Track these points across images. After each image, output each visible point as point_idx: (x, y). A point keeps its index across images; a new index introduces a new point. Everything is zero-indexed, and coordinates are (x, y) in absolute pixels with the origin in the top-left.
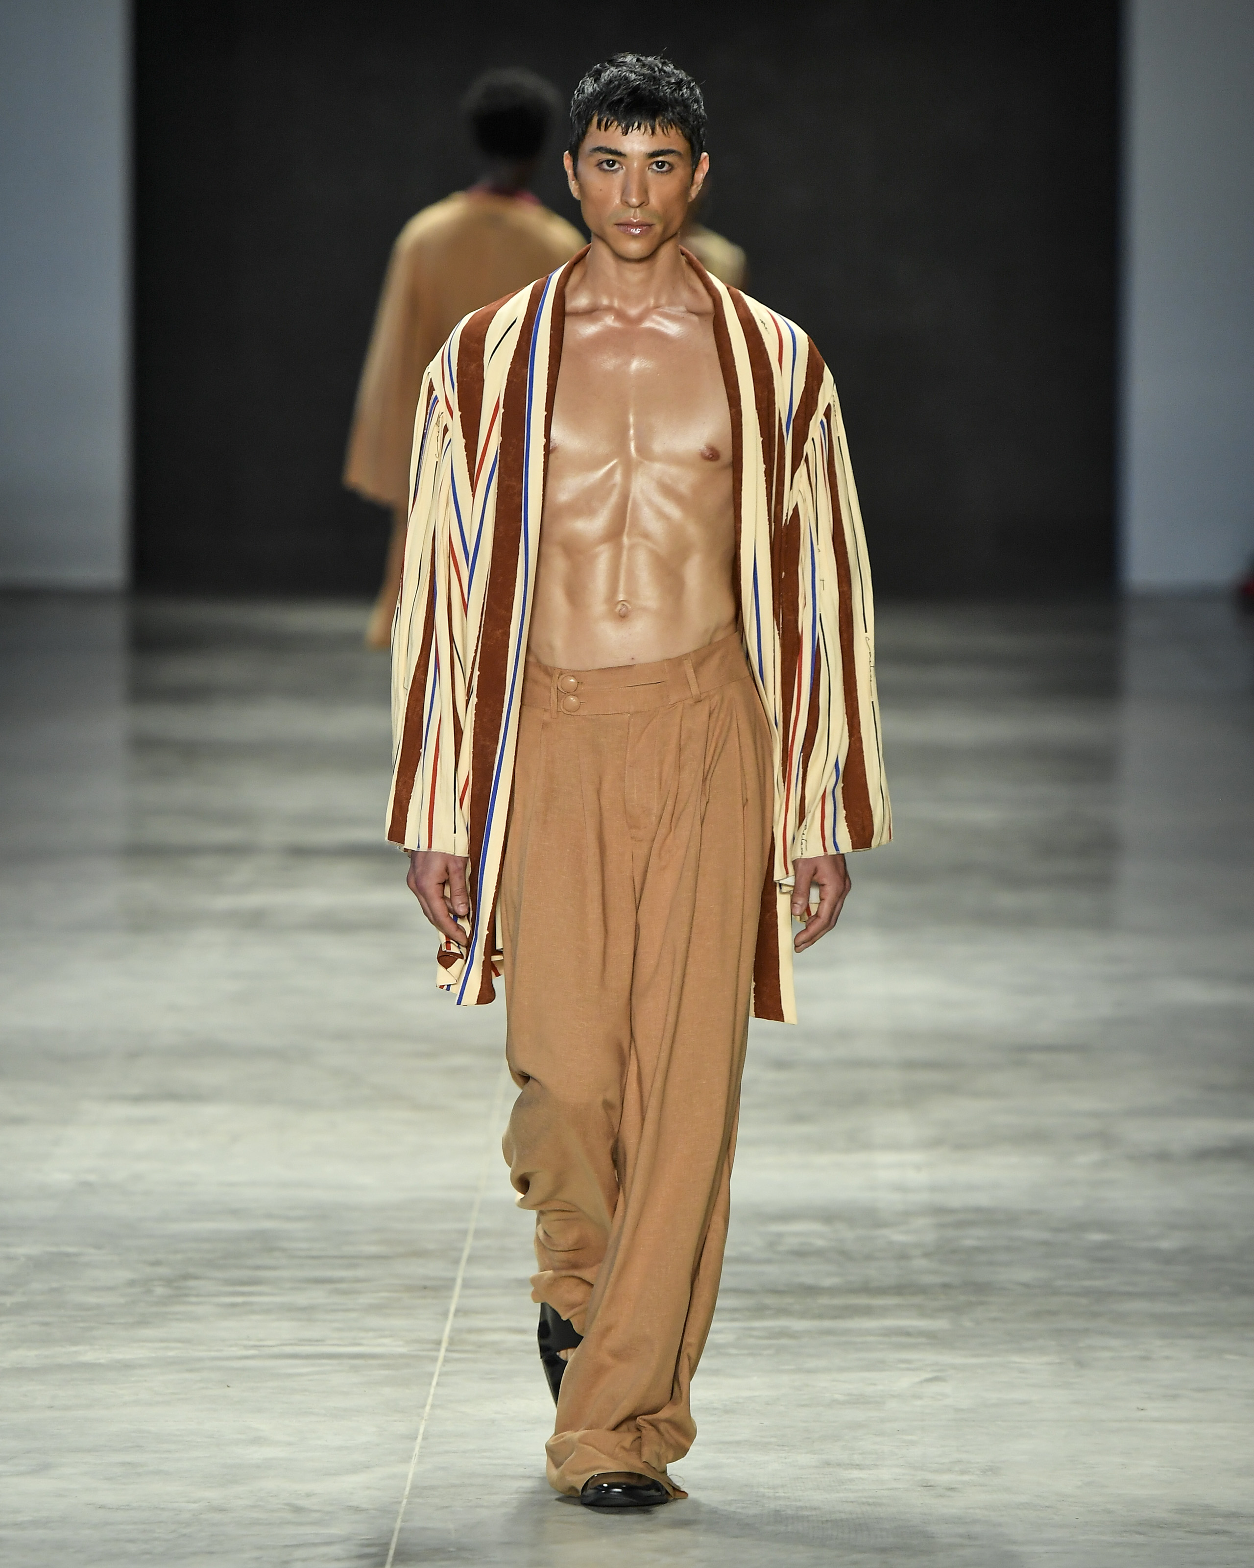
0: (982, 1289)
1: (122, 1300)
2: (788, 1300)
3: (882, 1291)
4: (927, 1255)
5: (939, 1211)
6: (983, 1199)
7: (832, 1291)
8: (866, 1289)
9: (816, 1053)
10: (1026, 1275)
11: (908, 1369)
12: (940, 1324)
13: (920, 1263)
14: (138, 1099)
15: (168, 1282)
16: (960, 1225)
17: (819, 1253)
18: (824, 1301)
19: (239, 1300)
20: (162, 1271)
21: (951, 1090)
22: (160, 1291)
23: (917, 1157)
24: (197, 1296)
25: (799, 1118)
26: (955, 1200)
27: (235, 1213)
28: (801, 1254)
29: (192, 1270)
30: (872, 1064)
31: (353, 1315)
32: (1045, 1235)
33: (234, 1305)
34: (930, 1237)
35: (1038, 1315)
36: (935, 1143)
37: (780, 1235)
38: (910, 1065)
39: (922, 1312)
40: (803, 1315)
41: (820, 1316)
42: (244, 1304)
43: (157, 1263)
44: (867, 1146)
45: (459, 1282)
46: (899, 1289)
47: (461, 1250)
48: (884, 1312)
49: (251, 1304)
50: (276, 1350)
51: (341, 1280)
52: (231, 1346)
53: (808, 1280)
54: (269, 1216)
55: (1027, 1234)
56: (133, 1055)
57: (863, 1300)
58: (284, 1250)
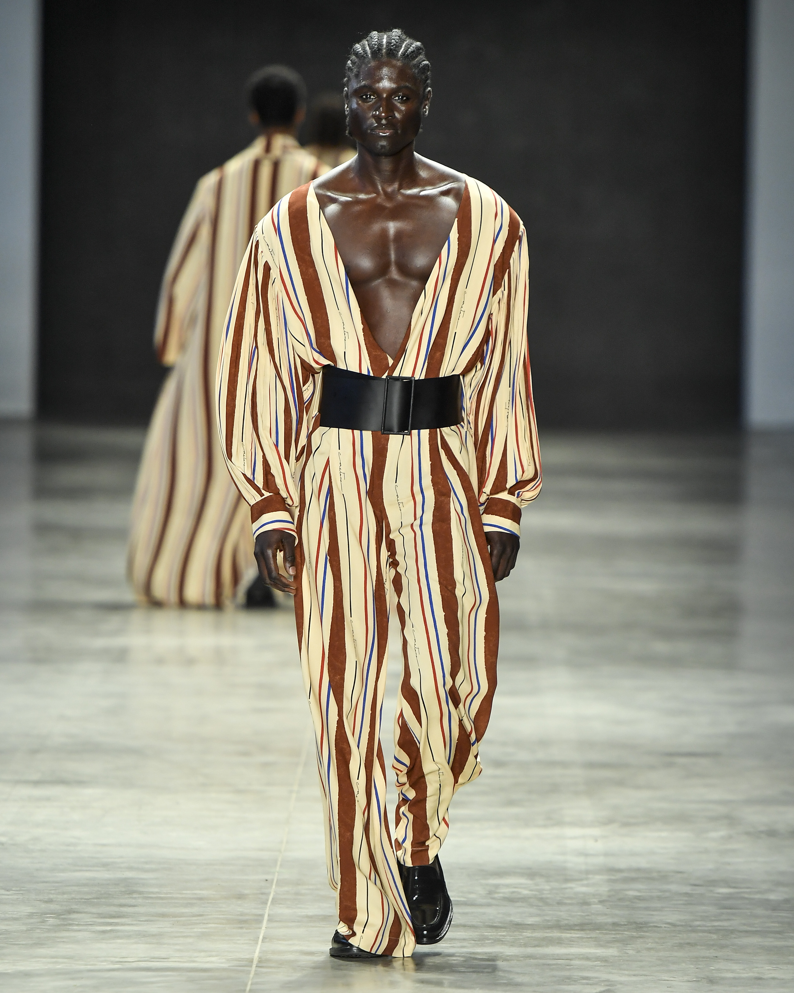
0: (640, 926)
1: (24, 928)
2: (502, 933)
3: (569, 928)
4: (601, 902)
5: (612, 870)
6: (643, 863)
7: (533, 927)
8: (558, 926)
9: (523, 756)
10: (673, 918)
11: (587, 984)
12: (611, 952)
13: (599, 907)
14: (37, 783)
15: (58, 915)
16: (626, 880)
17: (524, 899)
18: (528, 934)
19: (109, 928)
20: (52, 907)
21: (620, 783)
22: (51, 921)
23: (596, 831)
24: (78, 925)
25: (511, 803)
26: (622, 863)
27: (105, 866)
28: (511, 900)
29: (74, 907)
30: (564, 764)
31: (190, 940)
32: (687, 889)
33: (104, 932)
34: (604, 889)
35: (681, 946)
36: (609, 822)
37: (497, 886)
38: (591, 765)
39: (599, 943)
40: (512, 944)
41: (525, 945)
42: (111, 931)
43: (50, 901)
44: (560, 823)
45: (266, 917)
46: (582, 927)
47: (269, 894)
48: (570, 942)
49: (117, 931)
50: (134, 965)
51: (181, 915)
52: (102, 961)
53: (517, 919)
54: (130, 869)
55: (674, 887)
56: (34, 752)
57: (556, 934)
58: (140, 893)
